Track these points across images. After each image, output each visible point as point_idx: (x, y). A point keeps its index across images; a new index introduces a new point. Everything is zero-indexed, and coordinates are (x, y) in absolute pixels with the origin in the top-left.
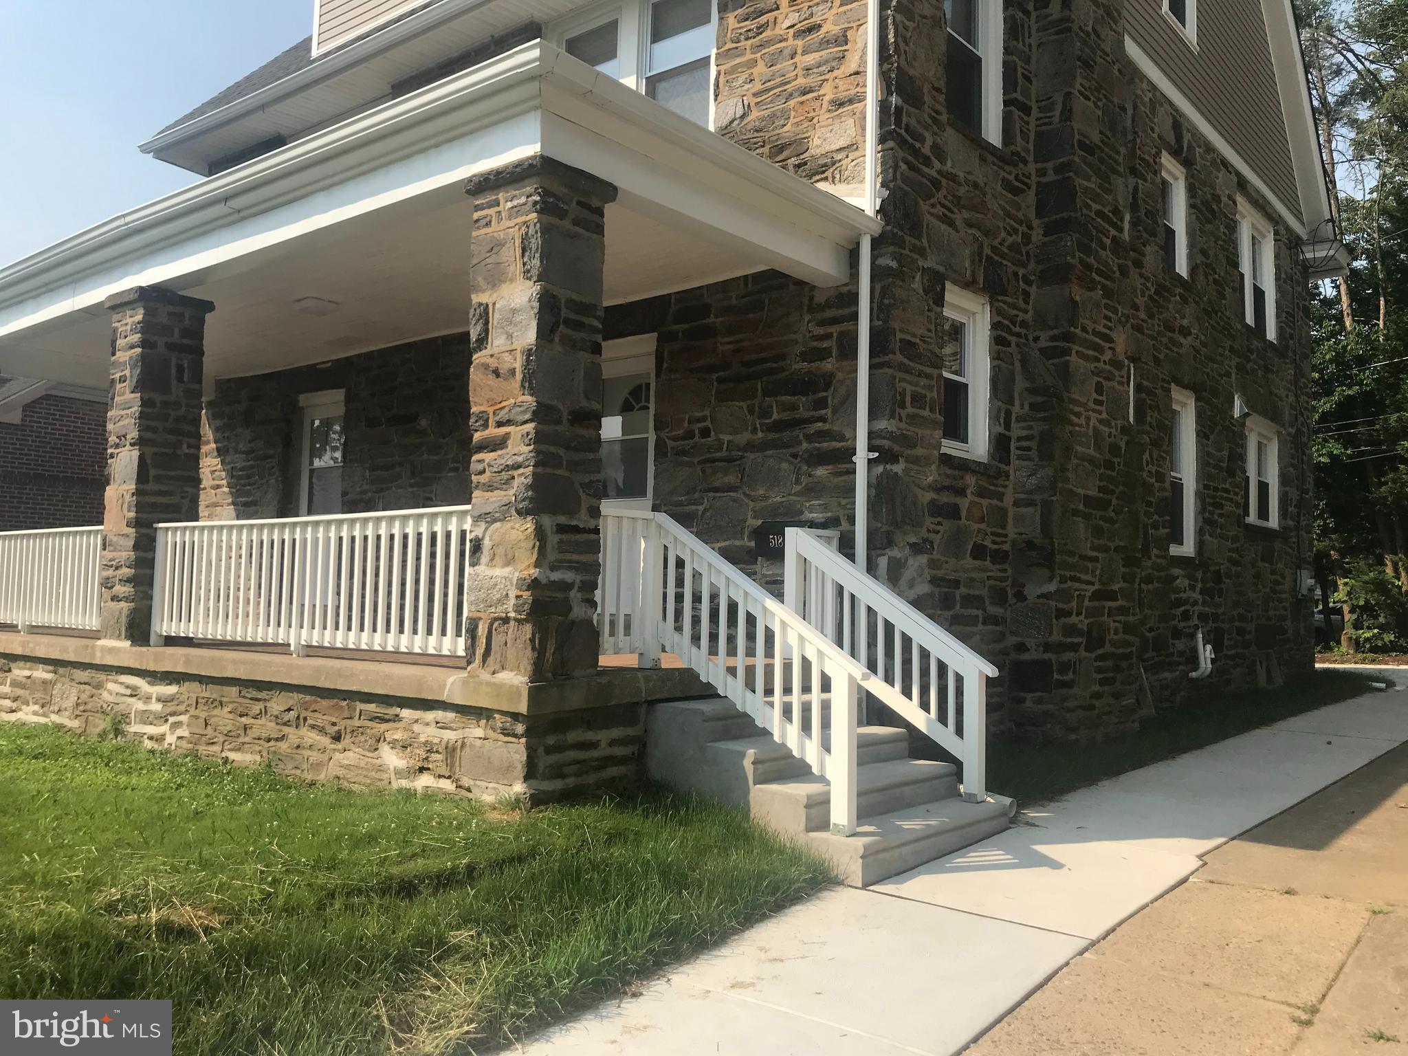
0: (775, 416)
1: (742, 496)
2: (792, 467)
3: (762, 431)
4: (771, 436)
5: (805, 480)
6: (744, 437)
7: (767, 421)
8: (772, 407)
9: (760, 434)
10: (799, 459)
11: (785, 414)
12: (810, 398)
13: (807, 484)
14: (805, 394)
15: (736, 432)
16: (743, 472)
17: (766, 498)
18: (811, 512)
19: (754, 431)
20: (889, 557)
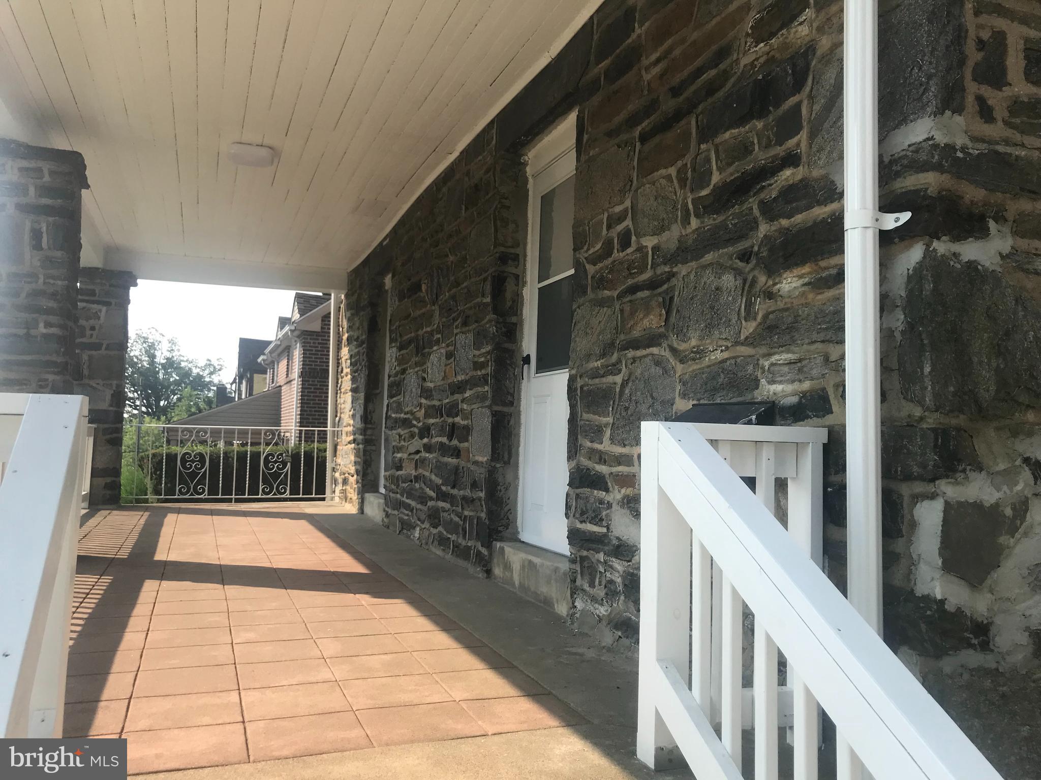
0: (716, 178)
1: (667, 354)
2: (739, 282)
3: (697, 216)
4: (710, 221)
5: (761, 307)
6: (671, 237)
7: (704, 193)
8: (708, 160)
9: (694, 223)
10: (754, 261)
11: (731, 169)
12: (771, 118)
13: (766, 317)
14: (762, 114)
15: (661, 229)
16: (668, 305)
17: (699, 353)
18: (772, 382)
19: (686, 221)
20: (947, 503)
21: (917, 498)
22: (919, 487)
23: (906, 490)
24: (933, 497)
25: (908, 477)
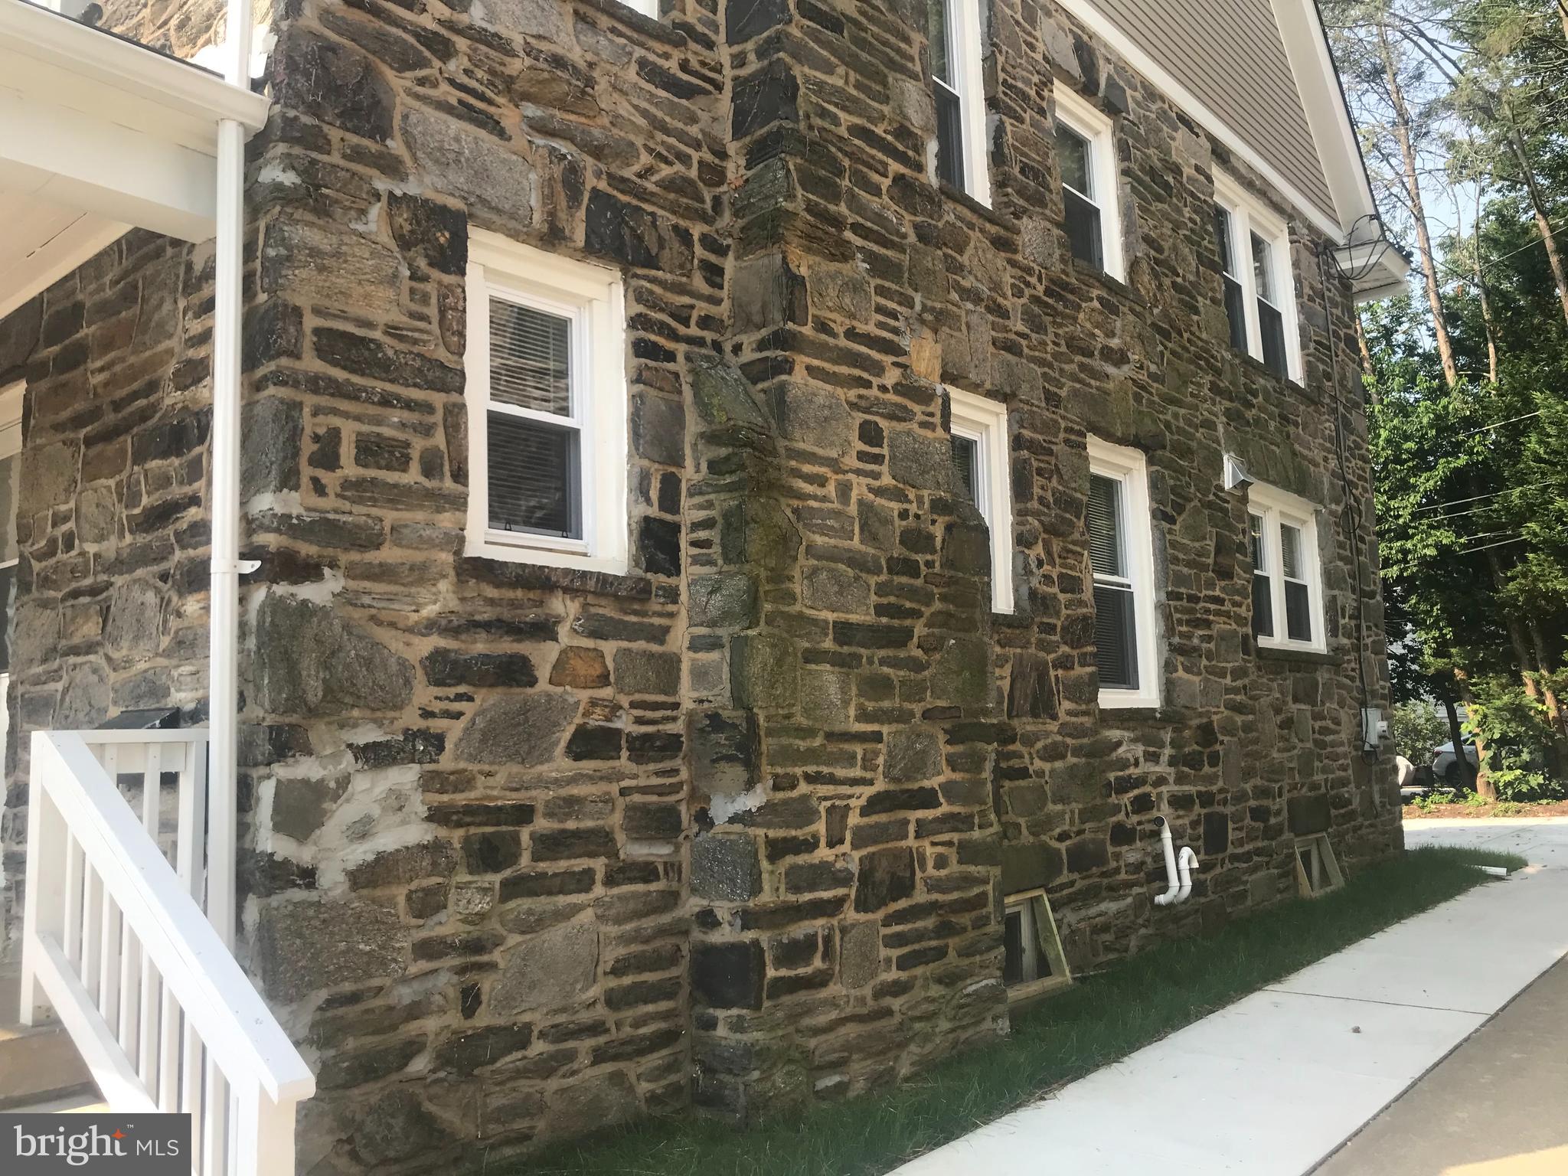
0: (145, 500)
1: (103, 662)
2: (158, 601)
3: (131, 532)
4: (142, 539)
5: (174, 623)
6: (110, 547)
7: (137, 511)
8: (139, 482)
9: (128, 538)
10: (170, 582)
11: (157, 495)
12: (185, 458)
13: (177, 632)
14: (179, 454)
15: (101, 538)
16: (105, 613)
17: (128, 662)
18: (178, 690)
19: (122, 536)
20: (278, 781)
21: (262, 778)
22: (262, 770)
23: (255, 773)
24: (269, 777)
25: (256, 765)
